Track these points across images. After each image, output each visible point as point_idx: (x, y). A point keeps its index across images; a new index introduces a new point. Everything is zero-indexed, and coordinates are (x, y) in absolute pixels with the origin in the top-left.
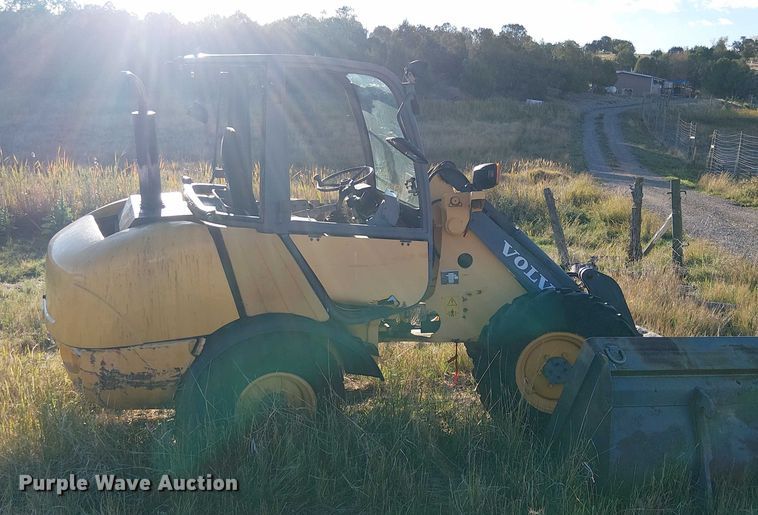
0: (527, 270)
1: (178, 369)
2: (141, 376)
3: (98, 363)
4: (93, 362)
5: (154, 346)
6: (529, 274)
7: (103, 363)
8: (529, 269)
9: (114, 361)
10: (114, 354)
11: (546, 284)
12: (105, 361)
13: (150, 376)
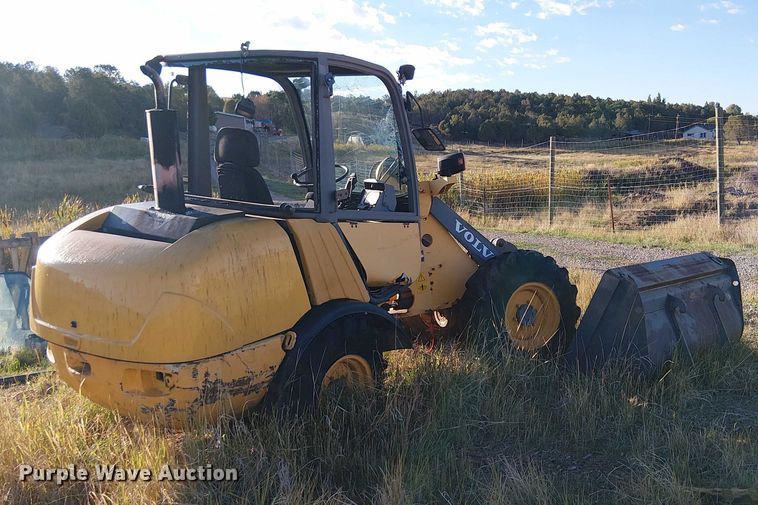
0: (474, 242)
1: (272, 368)
2: (241, 382)
3: (201, 376)
4: (194, 376)
5: (253, 346)
6: (475, 246)
7: (207, 374)
8: (475, 241)
9: (218, 370)
10: (218, 361)
11: (488, 253)
12: (210, 372)
13: (249, 379)
